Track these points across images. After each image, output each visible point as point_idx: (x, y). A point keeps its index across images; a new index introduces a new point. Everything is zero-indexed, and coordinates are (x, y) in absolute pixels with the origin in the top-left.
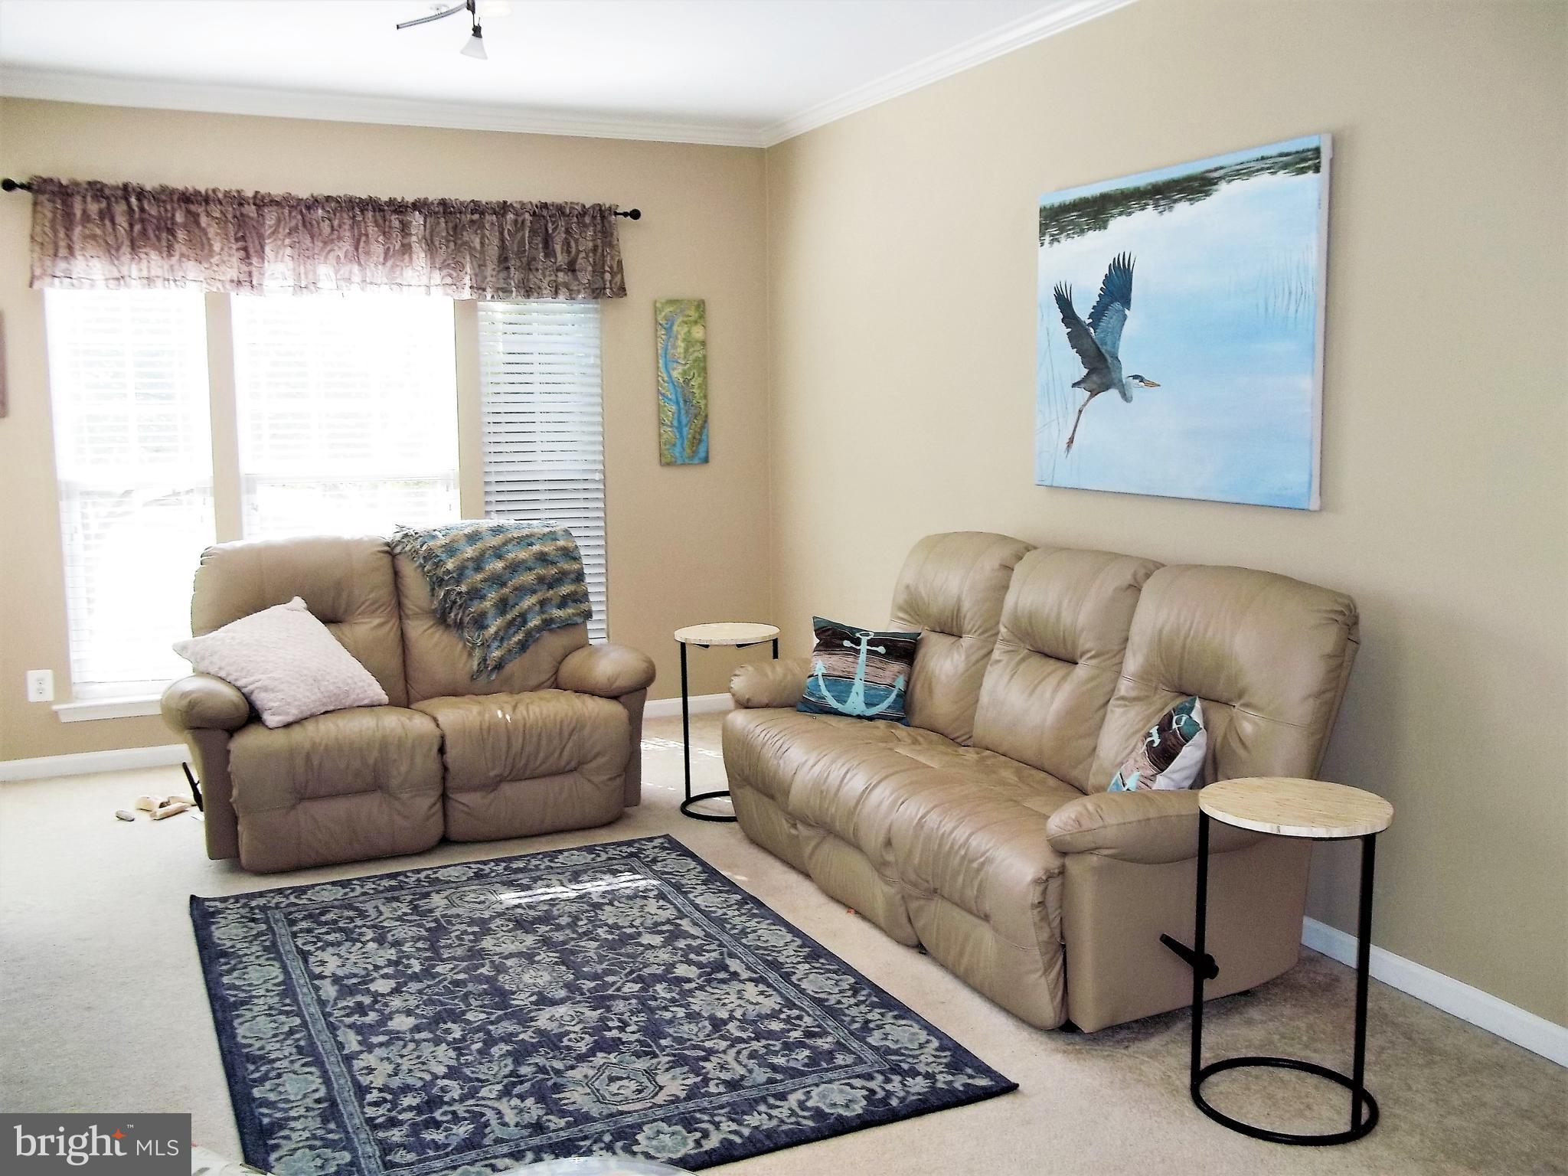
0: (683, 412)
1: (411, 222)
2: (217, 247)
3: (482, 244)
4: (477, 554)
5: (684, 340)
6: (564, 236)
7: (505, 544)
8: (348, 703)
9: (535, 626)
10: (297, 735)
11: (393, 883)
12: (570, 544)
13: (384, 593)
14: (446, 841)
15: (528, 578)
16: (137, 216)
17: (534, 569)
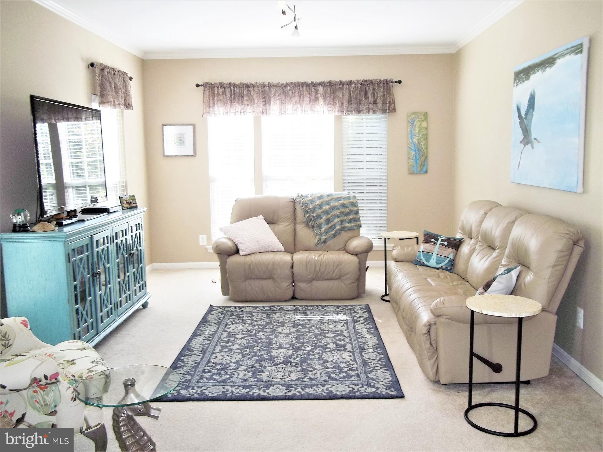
0: (417, 154)
1: (319, 89)
2: (256, 101)
3: (343, 95)
4: (320, 203)
5: (418, 127)
6: (372, 91)
7: (331, 200)
8: (269, 250)
9: (338, 229)
10: (248, 258)
11: (269, 308)
12: (355, 201)
13: (289, 215)
14: (294, 298)
15: (337, 212)
16: (233, 92)
17: (340, 209)
